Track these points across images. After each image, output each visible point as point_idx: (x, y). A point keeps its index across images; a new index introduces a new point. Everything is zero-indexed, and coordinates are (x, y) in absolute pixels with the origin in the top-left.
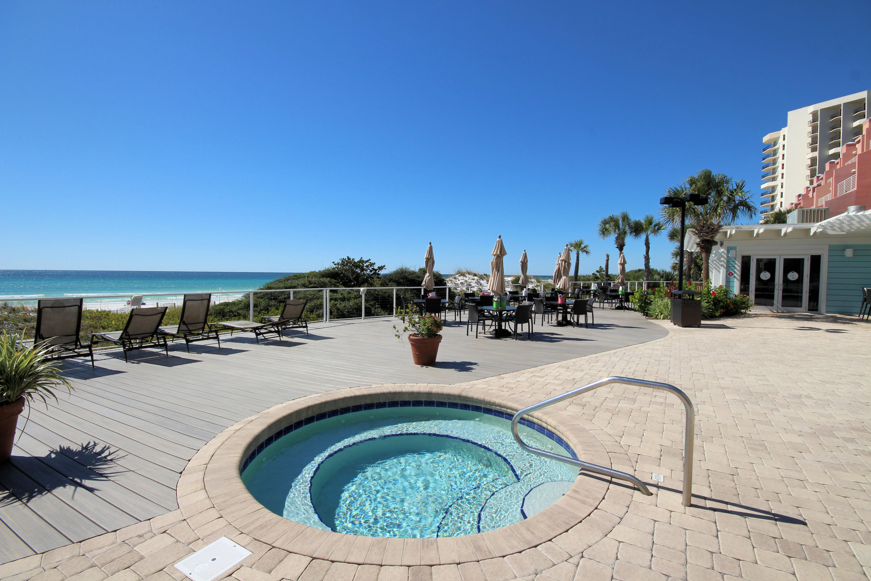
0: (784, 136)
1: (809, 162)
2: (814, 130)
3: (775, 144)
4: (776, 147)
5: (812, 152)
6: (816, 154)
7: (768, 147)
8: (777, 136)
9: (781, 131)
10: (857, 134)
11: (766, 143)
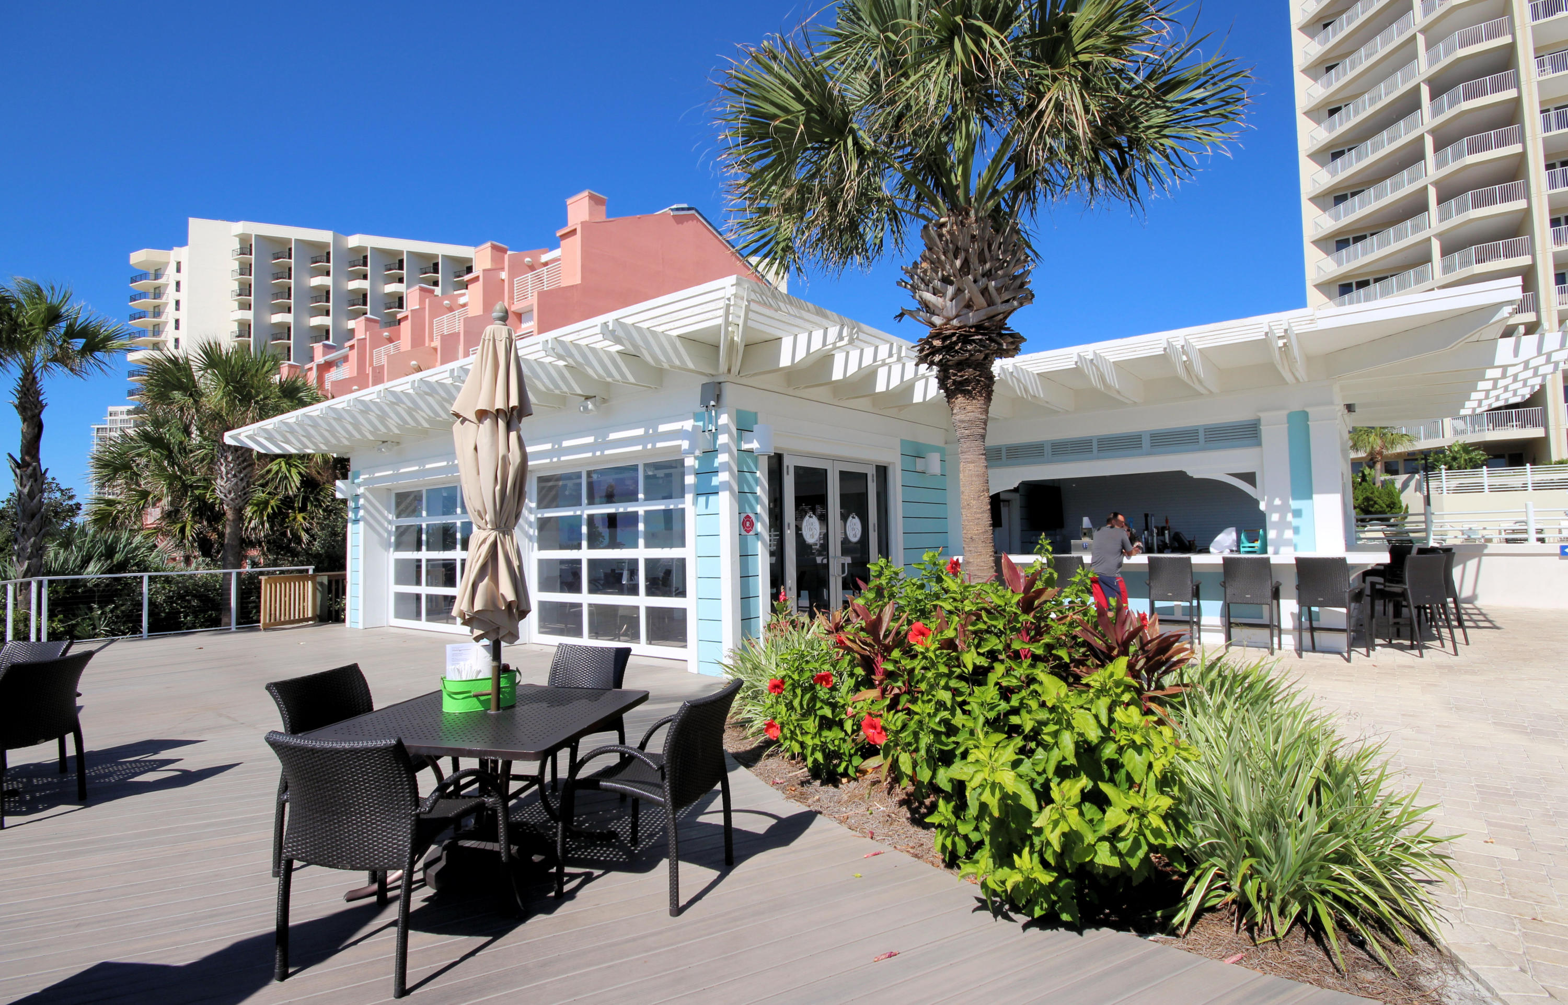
0: (179, 264)
1: (235, 328)
2: (245, 269)
3: (157, 276)
4: (160, 281)
5: (240, 309)
6: (249, 315)
7: (143, 276)
8: (163, 260)
9: (172, 252)
10: (318, 299)
11: (136, 267)
